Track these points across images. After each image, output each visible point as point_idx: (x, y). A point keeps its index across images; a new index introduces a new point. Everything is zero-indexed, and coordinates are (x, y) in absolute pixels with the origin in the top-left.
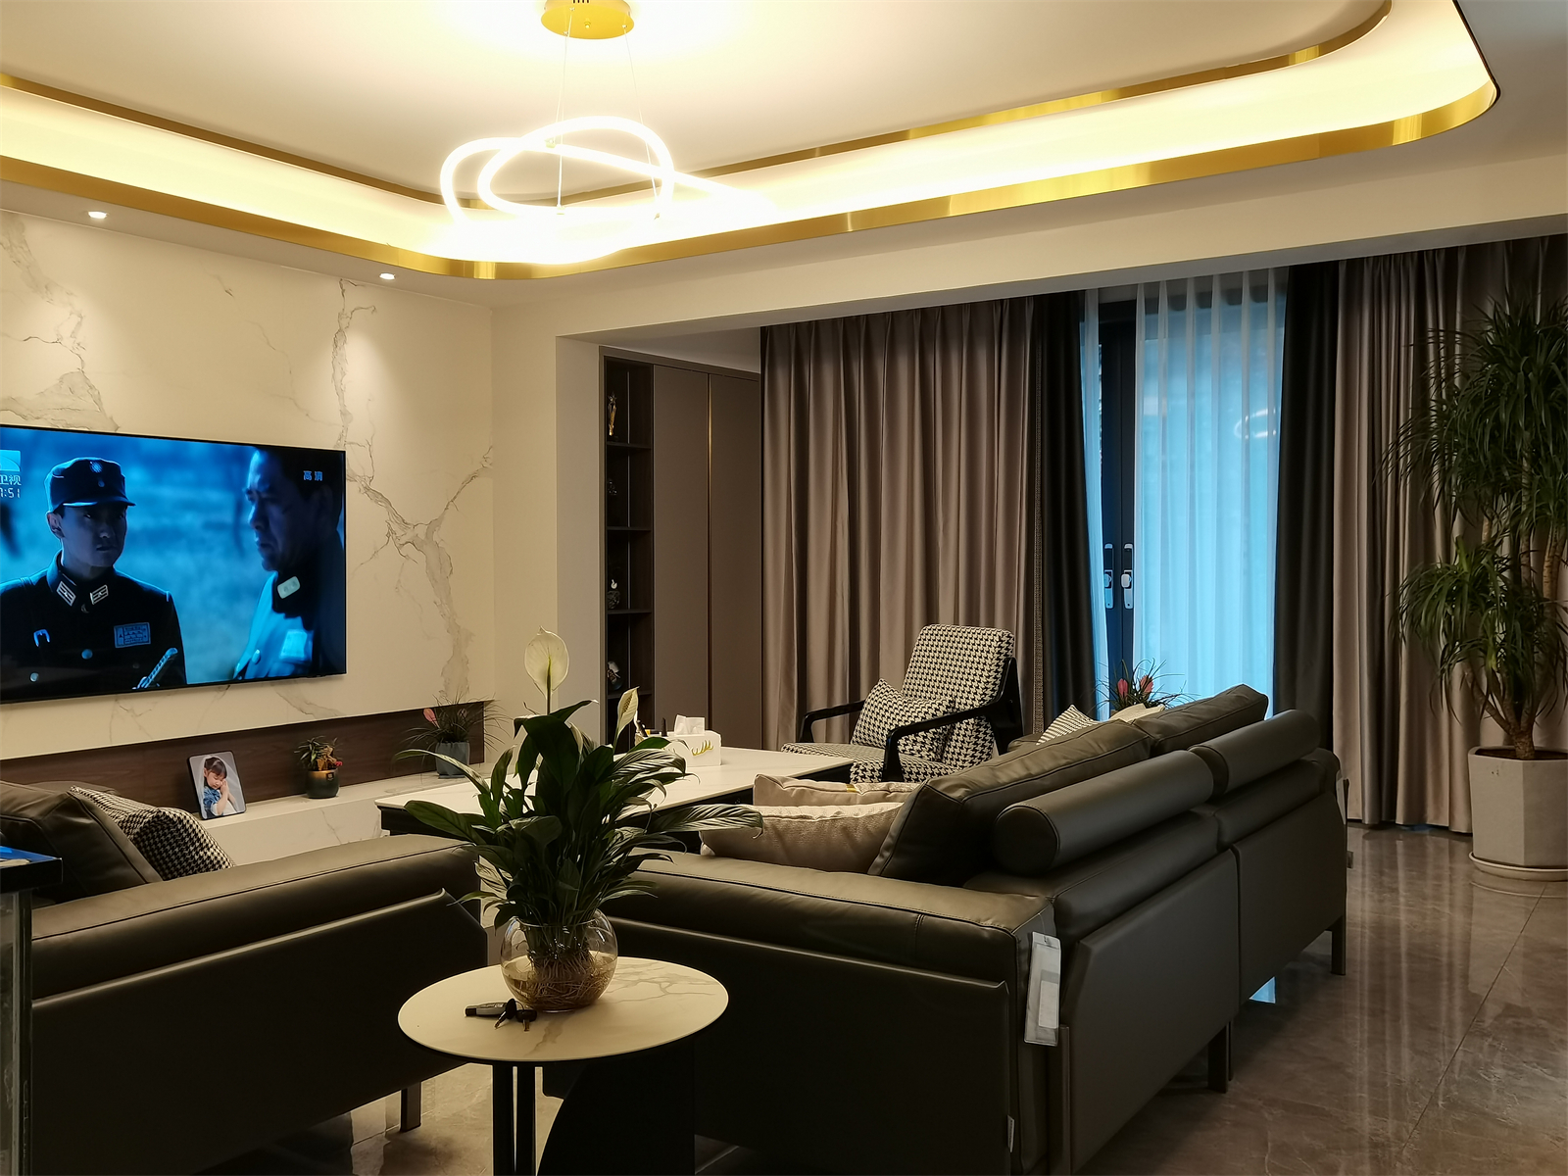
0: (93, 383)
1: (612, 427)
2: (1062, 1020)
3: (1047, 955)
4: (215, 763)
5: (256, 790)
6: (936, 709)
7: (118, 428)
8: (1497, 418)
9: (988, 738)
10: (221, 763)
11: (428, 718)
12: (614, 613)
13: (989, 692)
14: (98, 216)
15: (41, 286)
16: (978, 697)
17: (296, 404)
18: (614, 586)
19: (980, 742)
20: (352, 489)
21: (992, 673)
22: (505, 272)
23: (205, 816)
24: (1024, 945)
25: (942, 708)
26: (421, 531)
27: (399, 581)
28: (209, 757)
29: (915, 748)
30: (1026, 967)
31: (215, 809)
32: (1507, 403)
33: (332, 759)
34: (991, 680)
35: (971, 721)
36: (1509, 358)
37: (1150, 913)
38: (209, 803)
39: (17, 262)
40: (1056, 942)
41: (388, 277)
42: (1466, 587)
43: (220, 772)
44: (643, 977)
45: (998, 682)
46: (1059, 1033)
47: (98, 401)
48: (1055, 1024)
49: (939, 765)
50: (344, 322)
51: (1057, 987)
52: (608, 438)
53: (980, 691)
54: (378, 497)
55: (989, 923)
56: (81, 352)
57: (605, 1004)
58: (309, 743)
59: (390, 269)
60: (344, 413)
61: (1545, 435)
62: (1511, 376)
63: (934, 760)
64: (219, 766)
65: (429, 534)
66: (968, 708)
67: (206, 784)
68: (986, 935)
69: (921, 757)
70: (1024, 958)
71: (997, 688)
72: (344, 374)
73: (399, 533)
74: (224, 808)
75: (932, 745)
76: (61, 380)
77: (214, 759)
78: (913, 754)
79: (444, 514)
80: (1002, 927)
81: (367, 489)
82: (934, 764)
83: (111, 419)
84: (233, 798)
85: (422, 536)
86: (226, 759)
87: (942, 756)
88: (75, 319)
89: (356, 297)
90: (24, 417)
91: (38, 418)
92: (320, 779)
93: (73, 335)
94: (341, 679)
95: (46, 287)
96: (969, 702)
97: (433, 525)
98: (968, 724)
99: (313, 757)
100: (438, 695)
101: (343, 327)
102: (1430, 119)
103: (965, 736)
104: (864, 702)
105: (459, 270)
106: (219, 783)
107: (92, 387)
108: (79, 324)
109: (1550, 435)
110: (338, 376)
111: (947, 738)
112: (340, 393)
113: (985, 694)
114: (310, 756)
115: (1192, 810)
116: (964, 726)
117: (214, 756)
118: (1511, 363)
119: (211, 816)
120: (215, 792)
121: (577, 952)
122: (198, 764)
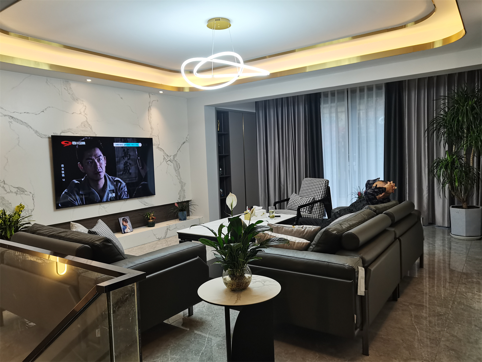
0: (90, 124)
1: (218, 128)
2: (366, 289)
3: (362, 272)
4: (125, 219)
5: (135, 225)
6: (310, 200)
7: (96, 135)
8: (458, 119)
9: (323, 207)
10: (126, 219)
11: (176, 205)
12: (221, 176)
13: (323, 195)
14: (89, 80)
15: (75, 99)
16: (320, 197)
17: (139, 126)
18: (221, 169)
19: (321, 208)
20: (154, 148)
21: (324, 190)
22: (192, 89)
23: (123, 233)
24: (356, 270)
25: (311, 200)
26: (172, 157)
27: (167, 171)
28: (123, 218)
29: (304, 210)
30: (357, 276)
31: (126, 231)
32: (461, 115)
33: (153, 217)
34: (323, 192)
35: (319, 203)
36: (461, 103)
37: (383, 258)
38: (124, 229)
39: (69, 93)
40: (363, 269)
41: (161, 92)
42: (450, 164)
43: (126, 222)
44: (257, 280)
45: (325, 193)
46: (365, 292)
47: (91, 128)
48: (364, 290)
49: (311, 215)
50: (150, 104)
51: (364, 280)
52: (218, 131)
53: (321, 195)
54: (161, 149)
55: (347, 265)
56: (86, 116)
57: (249, 289)
58: (147, 213)
59: (161, 90)
60: (151, 128)
61: (471, 123)
62: (462, 108)
63: (309, 213)
64: (126, 220)
65: (174, 158)
66: (317, 200)
67: (123, 225)
68: (346, 268)
69: (306, 213)
70: (356, 274)
71: (325, 194)
72: (151, 118)
73: (166, 158)
74: (128, 230)
75: (308, 209)
76: (82, 124)
77: (124, 218)
78: (303, 212)
79: (177, 153)
80: (351, 266)
81: (158, 147)
82: (309, 215)
83: (95, 133)
84: (130, 228)
85: (172, 159)
86: (127, 218)
87: (311, 212)
88: (84, 107)
89: (153, 98)
90: (73, 134)
91: (77, 134)
92: (150, 222)
93: (84, 112)
94: (154, 196)
95: (77, 99)
96: (318, 198)
97: (175, 156)
98: (318, 204)
99: (149, 217)
100: (178, 199)
101: (150, 106)
102: (444, 40)
103: (317, 207)
104: (289, 198)
105: (180, 89)
106: (126, 224)
107: (89, 125)
108: (85, 109)
109: (473, 123)
110: (150, 118)
111: (312, 208)
112: (150, 123)
113: (322, 196)
114: (148, 216)
115: (387, 229)
116: (317, 204)
117: (125, 217)
118: (462, 104)
119: (125, 233)
120: (125, 227)
121: (242, 276)
122: (121, 220)
